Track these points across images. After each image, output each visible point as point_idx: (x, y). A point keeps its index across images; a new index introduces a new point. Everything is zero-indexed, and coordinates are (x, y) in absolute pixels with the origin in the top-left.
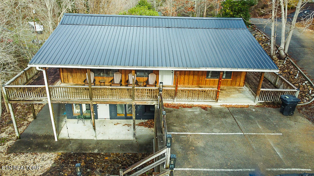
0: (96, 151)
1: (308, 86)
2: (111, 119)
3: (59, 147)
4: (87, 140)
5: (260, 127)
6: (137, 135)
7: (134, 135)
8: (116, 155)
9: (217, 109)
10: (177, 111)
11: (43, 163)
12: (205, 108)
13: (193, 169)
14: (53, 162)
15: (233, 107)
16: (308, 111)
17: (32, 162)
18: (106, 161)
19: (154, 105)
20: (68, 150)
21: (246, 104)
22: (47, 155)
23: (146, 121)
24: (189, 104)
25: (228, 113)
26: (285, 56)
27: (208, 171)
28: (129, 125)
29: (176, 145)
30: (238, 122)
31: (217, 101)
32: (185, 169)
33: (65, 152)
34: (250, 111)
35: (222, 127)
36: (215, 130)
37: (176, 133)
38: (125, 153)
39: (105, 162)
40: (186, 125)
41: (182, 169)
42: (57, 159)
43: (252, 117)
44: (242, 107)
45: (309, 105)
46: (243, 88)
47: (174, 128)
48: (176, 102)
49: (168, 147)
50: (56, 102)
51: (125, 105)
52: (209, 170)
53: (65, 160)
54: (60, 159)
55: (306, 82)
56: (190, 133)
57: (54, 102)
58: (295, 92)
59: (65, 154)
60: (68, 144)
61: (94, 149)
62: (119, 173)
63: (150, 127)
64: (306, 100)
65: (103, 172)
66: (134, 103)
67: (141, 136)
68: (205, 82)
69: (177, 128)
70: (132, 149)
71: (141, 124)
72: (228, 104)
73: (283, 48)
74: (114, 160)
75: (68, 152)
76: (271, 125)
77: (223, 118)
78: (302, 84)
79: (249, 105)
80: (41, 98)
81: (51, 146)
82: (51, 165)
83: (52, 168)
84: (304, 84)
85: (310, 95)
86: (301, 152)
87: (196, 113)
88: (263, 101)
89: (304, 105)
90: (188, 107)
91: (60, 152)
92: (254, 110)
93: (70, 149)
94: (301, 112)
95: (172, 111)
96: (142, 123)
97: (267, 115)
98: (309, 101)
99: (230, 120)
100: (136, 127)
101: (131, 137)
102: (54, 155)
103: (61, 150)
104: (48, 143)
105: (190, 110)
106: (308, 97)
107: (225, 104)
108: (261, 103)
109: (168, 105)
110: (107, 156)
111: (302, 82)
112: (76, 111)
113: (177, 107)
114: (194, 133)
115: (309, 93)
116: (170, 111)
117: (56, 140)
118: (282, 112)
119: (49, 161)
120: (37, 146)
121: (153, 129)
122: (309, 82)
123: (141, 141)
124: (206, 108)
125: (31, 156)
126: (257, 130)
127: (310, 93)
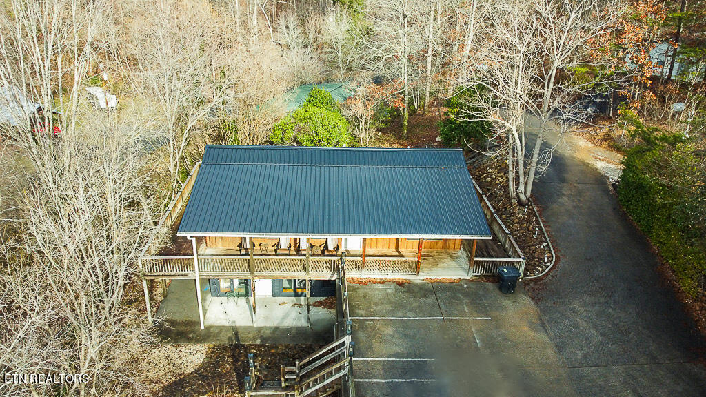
0: (258, 342)
1: (545, 251)
2: (273, 296)
3: (209, 337)
4: (245, 327)
5: (466, 310)
6: (311, 320)
7: (309, 319)
8: (286, 346)
9: (417, 285)
10: (364, 288)
11: (191, 358)
12: (401, 284)
13: (377, 359)
14: (204, 356)
15: (438, 282)
16: (536, 287)
17: (177, 357)
18: (273, 355)
19: (335, 280)
20: (220, 340)
21: (457, 278)
22: (194, 347)
23: (325, 298)
24: (381, 278)
25: (430, 291)
26: (527, 201)
27: (393, 361)
28: (300, 305)
29: (359, 332)
30: (441, 303)
31: (418, 274)
32: (368, 359)
33: (218, 343)
34: (460, 288)
35: (419, 310)
36: (409, 314)
37: (361, 318)
38: (297, 345)
39: (271, 356)
40: (375, 308)
41: (365, 359)
42: (209, 352)
43: (460, 296)
44: (451, 282)
45: (540, 279)
46: (460, 252)
47: (360, 312)
48: (365, 275)
49: (348, 334)
50: (205, 277)
51: (295, 280)
52: (394, 359)
53: (220, 353)
54: (212, 352)
55: (545, 244)
56: (378, 318)
57: (203, 277)
58: (520, 262)
59: (218, 347)
60: (219, 333)
61: (255, 339)
62: (295, 364)
63: (330, 308)
64: (538, 271)
65: (270, 368)
66: (308, 278)
67: (317, 321)
68: (406, 245)
69: (363, 312)
70: (306, 340)
71: (317, 304)
72: (433, 278)
73: (523, 191)
74: (283, 354)
75: (222, 343)
76: (481, 307)
77: (423, 297)
78: (539, 247)
79: (461, 278)
80: (186, 272)
81: (197, 336)
82: (202, 360)
83: (204, 363)
84: (542, 247)
85: (546, 263)
86: (505, 339)
87: (389, 291)
88: (479, 274)
89: (535, 279)
90: (379, 282)
91: (212, 344)
92: (465, 286)
93: (223, 339)
94: (527, 288)
95: (358, 288)
96: (319, 302)
97: (481, 293)
98: (542, 272)
99: (431, 300)
100: (311, 307)
101: (303, 323)
102: (203, 348)
103: (211, 341)
104: (193, 332)
105: (381, 287)
106: (542, 267)
107: (429, 278)
108: (476, 276)
109: (353, 280)
110: (273, 348)
111: (541, 243)
112: (224, 285)
113: (364, 283)
114: (383, 318)
115: (544, 261)
116: (356, 289)
117: (202, 327)
118: (500, 289)
119: (198, 355)
120: (178, 335)
121: (333, 311)
122: (548, 246)
123: (317, 328)
124: (403, 283)
125: (173, 349)
126: (462, 313)
127: (546, 260)
